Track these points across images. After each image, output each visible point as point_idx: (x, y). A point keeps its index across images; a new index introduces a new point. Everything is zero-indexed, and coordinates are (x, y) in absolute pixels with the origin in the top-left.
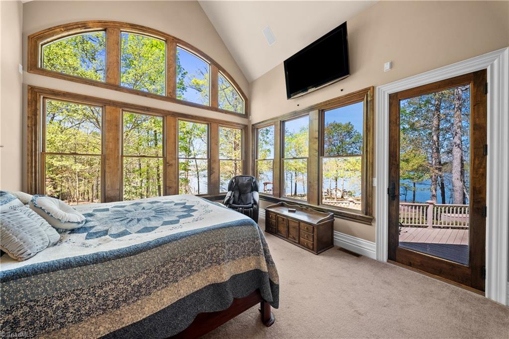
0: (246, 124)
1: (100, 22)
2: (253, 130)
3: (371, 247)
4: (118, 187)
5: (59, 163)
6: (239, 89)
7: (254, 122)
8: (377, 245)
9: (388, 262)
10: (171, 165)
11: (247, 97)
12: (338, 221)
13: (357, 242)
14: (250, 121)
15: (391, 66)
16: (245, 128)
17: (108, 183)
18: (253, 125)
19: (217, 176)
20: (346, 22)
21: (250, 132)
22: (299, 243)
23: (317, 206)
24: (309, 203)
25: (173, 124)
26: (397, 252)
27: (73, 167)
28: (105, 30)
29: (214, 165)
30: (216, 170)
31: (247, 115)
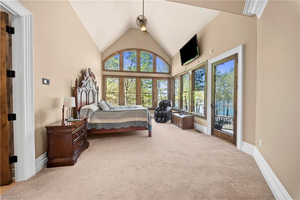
0: (169, 77)
1: (118, 52)
2: (172, 79)
3: (205, 129)
4: (123, 103)
5: (109, 96)
6: (166, 62)
7: (173, 76)
8: (207, 128)
9: (211, 135)
10: (138, 96)
11: (170, 65)
12: (195, 118)
13: (202, 128)
14: (171, 76)
15: (212, 51)
16: (169, 79)
17: (120, 101)
18: (172, 77)
19: (156, 100)
20: (196, 34)
21: (171, 80)
22: (179, 126)
23: (191, 113)
24: (189, 112)
25: (139, 80)
26: (214, 131)
27: (113, 97)
28: (119, 53)
29: (155, 96)
30: (155, 98)
31: (170, 73)
